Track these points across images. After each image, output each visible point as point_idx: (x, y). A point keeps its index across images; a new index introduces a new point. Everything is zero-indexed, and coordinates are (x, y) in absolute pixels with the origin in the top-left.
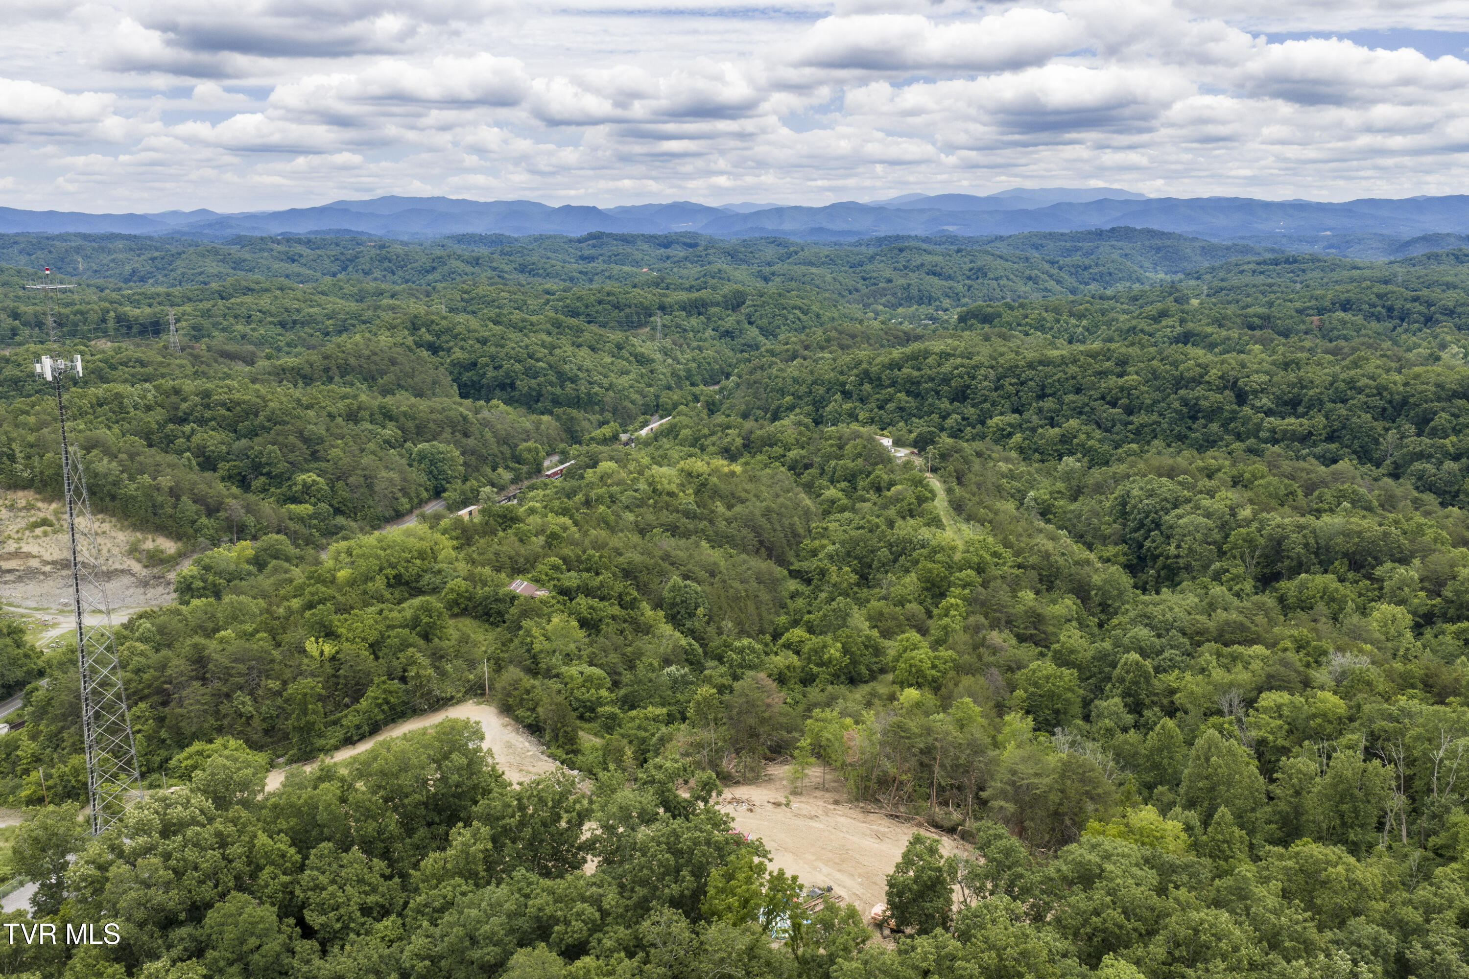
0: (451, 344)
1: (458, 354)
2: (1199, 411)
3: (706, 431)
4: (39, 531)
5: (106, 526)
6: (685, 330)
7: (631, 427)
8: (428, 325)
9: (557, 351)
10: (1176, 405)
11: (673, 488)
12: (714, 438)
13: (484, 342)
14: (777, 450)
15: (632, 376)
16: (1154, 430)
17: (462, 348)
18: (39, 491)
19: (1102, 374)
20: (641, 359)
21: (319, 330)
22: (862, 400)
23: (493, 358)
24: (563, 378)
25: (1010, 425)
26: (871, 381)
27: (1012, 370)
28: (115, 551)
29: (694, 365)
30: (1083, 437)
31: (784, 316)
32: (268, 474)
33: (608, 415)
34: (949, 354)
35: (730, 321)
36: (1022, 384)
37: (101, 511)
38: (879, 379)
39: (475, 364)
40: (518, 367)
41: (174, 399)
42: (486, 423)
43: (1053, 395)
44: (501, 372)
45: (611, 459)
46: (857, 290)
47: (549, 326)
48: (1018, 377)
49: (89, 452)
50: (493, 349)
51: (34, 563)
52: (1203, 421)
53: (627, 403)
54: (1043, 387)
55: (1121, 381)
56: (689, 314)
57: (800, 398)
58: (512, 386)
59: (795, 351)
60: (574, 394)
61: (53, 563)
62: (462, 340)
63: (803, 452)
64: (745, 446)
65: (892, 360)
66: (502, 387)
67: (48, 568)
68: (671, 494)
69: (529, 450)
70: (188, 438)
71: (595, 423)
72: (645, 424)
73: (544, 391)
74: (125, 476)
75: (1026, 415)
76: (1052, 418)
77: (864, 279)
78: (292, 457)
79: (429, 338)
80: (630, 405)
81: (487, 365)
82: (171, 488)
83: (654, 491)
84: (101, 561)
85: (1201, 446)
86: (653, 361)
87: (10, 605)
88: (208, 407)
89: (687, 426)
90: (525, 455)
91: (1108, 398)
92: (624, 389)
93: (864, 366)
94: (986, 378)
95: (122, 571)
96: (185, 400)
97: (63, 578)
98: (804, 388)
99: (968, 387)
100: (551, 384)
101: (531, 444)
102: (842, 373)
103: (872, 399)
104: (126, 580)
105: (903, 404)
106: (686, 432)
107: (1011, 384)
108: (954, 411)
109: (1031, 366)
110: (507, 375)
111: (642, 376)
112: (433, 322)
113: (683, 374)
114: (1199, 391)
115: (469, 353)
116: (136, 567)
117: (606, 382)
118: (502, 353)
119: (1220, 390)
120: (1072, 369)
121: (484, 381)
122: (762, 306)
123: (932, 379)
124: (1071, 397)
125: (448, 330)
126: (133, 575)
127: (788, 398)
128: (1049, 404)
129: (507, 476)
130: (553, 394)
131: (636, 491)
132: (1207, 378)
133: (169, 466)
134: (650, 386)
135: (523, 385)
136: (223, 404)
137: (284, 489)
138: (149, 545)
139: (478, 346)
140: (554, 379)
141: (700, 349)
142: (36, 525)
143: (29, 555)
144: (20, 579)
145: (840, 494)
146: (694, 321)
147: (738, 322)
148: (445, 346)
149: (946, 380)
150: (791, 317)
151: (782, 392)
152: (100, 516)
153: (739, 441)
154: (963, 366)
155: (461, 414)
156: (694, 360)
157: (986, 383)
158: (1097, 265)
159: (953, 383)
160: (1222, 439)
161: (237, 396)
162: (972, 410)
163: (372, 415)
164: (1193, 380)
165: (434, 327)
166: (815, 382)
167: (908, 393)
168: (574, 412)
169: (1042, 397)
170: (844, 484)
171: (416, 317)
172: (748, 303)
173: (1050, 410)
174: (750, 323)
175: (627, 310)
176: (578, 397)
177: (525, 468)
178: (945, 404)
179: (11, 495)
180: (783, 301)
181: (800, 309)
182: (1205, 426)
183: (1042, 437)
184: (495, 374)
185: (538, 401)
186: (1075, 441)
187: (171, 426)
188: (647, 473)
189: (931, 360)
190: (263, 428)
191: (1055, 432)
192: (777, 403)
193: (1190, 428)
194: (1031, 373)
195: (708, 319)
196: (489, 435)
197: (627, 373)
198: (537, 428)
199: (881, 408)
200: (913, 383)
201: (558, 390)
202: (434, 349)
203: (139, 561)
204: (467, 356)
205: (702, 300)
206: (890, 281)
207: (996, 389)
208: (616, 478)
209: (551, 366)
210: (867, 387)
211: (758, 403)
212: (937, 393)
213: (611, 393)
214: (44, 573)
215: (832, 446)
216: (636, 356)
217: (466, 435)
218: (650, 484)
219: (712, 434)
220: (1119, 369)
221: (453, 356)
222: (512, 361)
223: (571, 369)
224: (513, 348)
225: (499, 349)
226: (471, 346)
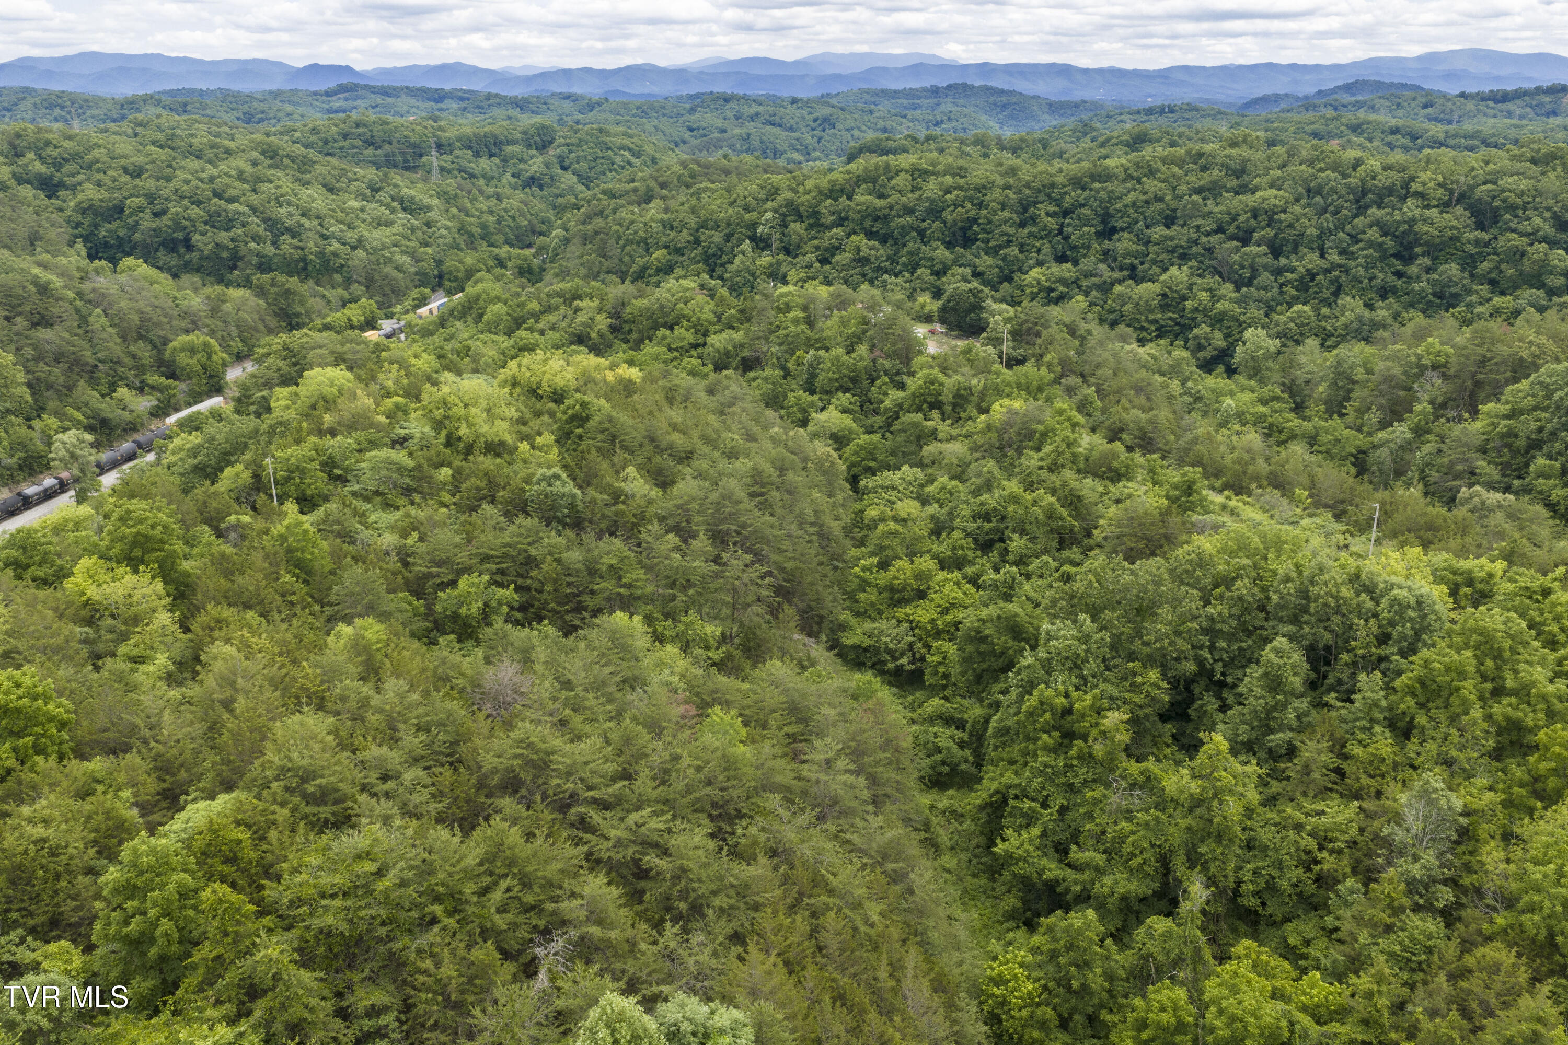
1: (90, 193)
2: (1417, 242)
3: (534, 305)
6: (472, 176)
7: (398, 308)
8: (40, 148)
9: (265, 187)
10: (1374, 234)
11: (502, 431)
12: (553, 318)
13: (137, 173)
14: (684, 335)
15: (396, 228)
16: (1337, 279)
17: (99, 184)
19: (1212, 191)
20: (409, 207)
22: (788, 252)
23: (151, 198)
24: (276, 229)
25: (1062, 281)
26: (800, 217)
27: (1047, 190)
29: (492, 219)
30: (1204, 296)
31: (610, 159)
33: (357, 289)
34: (926, 172)
35: (536, 164)
36: (1066, 213)
38: (815, 214)
39: (119, 209)
40: (195, 211)
42: (99, 300)
43: (1128, 228)
44: (166, 220)
45: (339, 360)
46: (684, 142)
47: (255, 154)
48: (1058, 202)
50: (150, 184)
52: (1427, 261)
53: (388, 270)
54: (1106, 217)
55: (1250, 200)
56: (477, 155)
57: (679, 251)
58: (188, 244)
59: (649, 190)
60: (297, 254)
62: (99, 171)
63: (739, 336)
64: (614, 329)
65: (833, 183)
66: (171, 246)
68: (495, 448)
69: (192, 350)
71: (335, 302)
72: (423, 301)
73: (243, 250)
75: (1086, 263)
76: (1133, 268)
77: (692, 130)
79: (39, 168)
80: (395, 273)
81: (141, 210)
83: (450, 442)
85: (1430, 304)
86: (429, 208)
89: (498, 299)
90: (183, 359)
91: (1232, 230)
92: (384, 247)
93: (786, 195)
94: (1003, 206)
98: (685, 236)
99: (975, 220)
100: (256, 238)
101: (196, 338)
102: (747, 209)
103: (807, 247)
105: (865, 252)
106: (496, 309)
107: (1048, 214)
108: (957, 262)
109: (1078, 183)
110: (178, 225)
111: (413, 229)
112: (48, 143)
113: (476, 230)
114: (1411, 208)
115: (108, 190)
117: (351, 236)
118: (167, 190)
119: (1445, 206)
120: (1153, 186)
121: (137, 236)
122: (579, 145)
123: (910, 211)
124: (1159, 231)
125: (74, 157)
127: (659, 254)
128: (1124, 243)
129: (143, 404)
130: (259, 254)
131: (401, 442)
132: (1414, 187)
134: (427, 245)
135: (205, 241)
139: (125, 179)
140: (261, 231)
141: (499, 197)
145: (847, 421)
146: (485, 164)
147: (548, 165)
148: (69, 181)
149: (935, 212)
150: (618, 160)
151: (647, 246)
153: (603, 322)
154: (960, 188)
155: (35, 282)
156: (491, 212)
157: (1006, 214)
158: (949, 119)
159: (946, 215)
160: (1469, 292)
162: (989, 260)
164: (1391, 191)
165: (50, 151)
166: (703, 225)
167: (870, 235)
168: (293, 282)
169: (1108, 232)
170: (845, 399)
171: (18, 136)
172: (559, 141)
173: (1127, 254)
174: (564, 168)
175: (387, 147)
176: (304, 259)
177: (181, 387)
178: (941, 253)
180: (607, 139)
181: (630, 150)
182: (1428, 270)
183: (1123, 299)
184: (156, 223)
185: (235, 267)
186: (1189, 304)
188: (429, 393)
189: (901, 181)
191: (1147, 290)
192: (641, 261)
193: (1399, 275)
194: (1082, 195)
195: (504, 161)
196: (98, 320)
197: (388, 224)
198: (215, 311)
199: (824, 261)
200: (876, 219)
201: (269, 250)
202: (49, 187)
204: (105, 195)
205: (495, 136)
206: (724, 131)
207: (1022, 225)
208: (347, 408)
209: (254, 209)
210: (797, 228)
211: (607, 264)
212: (921, 233)
213: (360, 253)
215: (796, 322)
216: (401, 201)
217: (42, 321)
218: (438, 425)
219: (548, 309)
220: (1234, 183)
221: (81, 196)
222: (185, 202)
223: (291, 215)
224: (187, 182)
225: (162, 183)
226: (114, 180)
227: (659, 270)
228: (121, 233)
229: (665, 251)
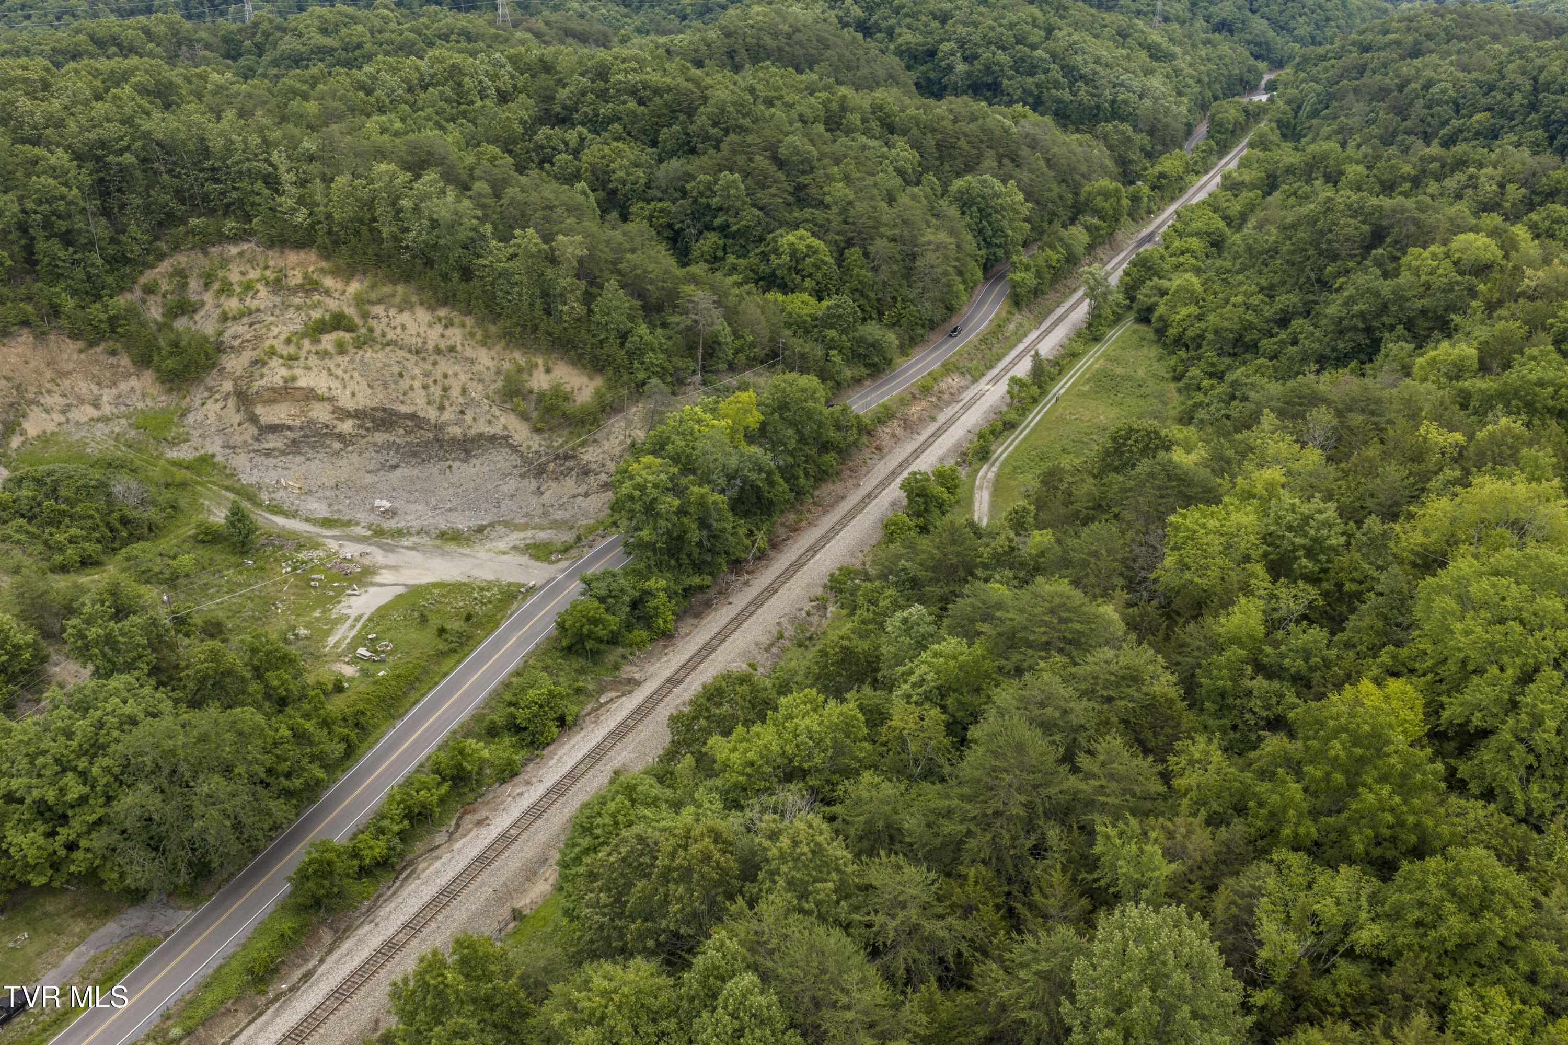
0: (892, 22)
1: (906, 37)
4: (328, 341)
5: (455, 335)
9: (1057, 34)
13: (945, 18)
17: (910, 28)
18: (326, 254)
21: (673, 12)
23: (962, 43)
24: (1073, 75)
28: (476, 391)
32: (723, 229)
37: (447, 300)
39: (932, 53)
40: (1002, 57)
41: (545, 80)
42: (1032, 144)
44: (978, 65)
49: (418, 177)
50: (961, 30)
51: (321, 413)
61: (358, 414)
62: (907, 15)
67: (347, 426)
70: (576, 153)
74: (488, 229)
78: (763, 197)
81: (953, 54)
82: (581, 261)
84: (448, 415)
87: (276, 510)
88: (603, 95)
95: (493, 439)
96: (561, 83)
97: (379, 448)
98: (1517, 99)
100: (1057, 85)
104: (502, 459)
110: (988, 69)
115: (923, 34)
116: (520, 432)
117: (1135, 84)
118: (976, 35)
121: (950, 78)
126: (515, 449)
127: (1479, 116)
130: (1059, 101)
133: (570, 210)
136: (634, 92)
137: (753, 259)
138: (540, 381)
139: (936, 24)
140: (1059, 76)
142: (319, 329)
143: (310, 395)
144: (294, 447)
148: (884, 24)
152: (442, 312)
155: (1002, 126)
161: (655, 78)
163: (864, 121)
168: (1130, 130)
176: (1098, 107)
179: (274, 259)
184: (968, 67)
187: (546, 130)
190: (706, 138)
196: (1043, 165)
201: (1066, 95)
202: (867, 29)
203: (524, 416)
204: (920, 39)
209: (1054, 56)
213: (1146, 102)
214: (340, 437)
217: (1016, 163)
221: (900, 40)
222: (993, 47)
223: (1086, 63)
224: (992, 29)
225: (971, 29)
226: (926, 26)
227: (1478, 134)
228: (932, 75)
229: (1488, 114)
